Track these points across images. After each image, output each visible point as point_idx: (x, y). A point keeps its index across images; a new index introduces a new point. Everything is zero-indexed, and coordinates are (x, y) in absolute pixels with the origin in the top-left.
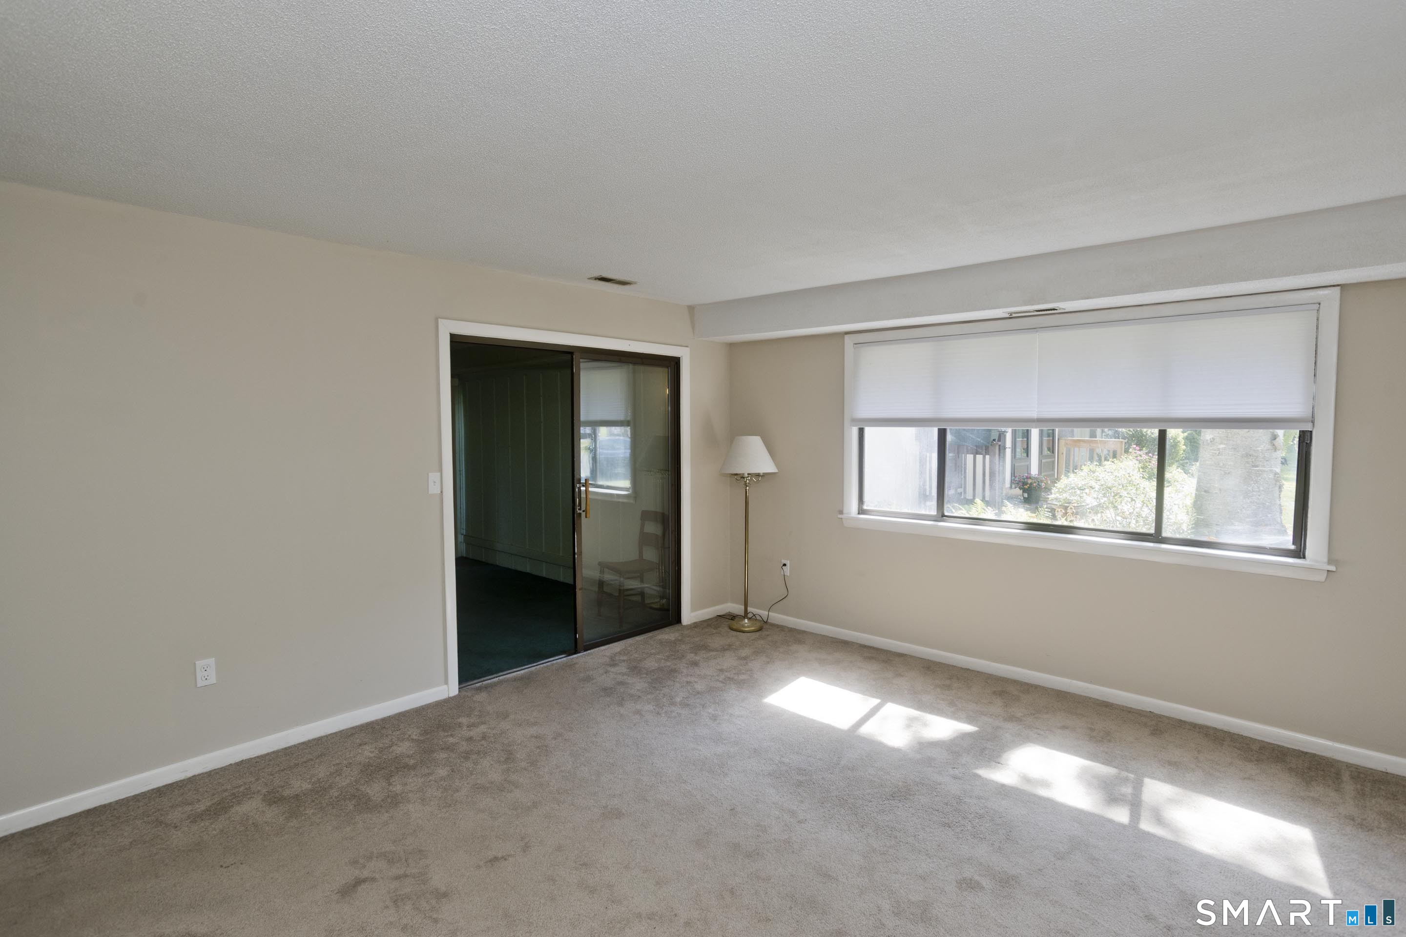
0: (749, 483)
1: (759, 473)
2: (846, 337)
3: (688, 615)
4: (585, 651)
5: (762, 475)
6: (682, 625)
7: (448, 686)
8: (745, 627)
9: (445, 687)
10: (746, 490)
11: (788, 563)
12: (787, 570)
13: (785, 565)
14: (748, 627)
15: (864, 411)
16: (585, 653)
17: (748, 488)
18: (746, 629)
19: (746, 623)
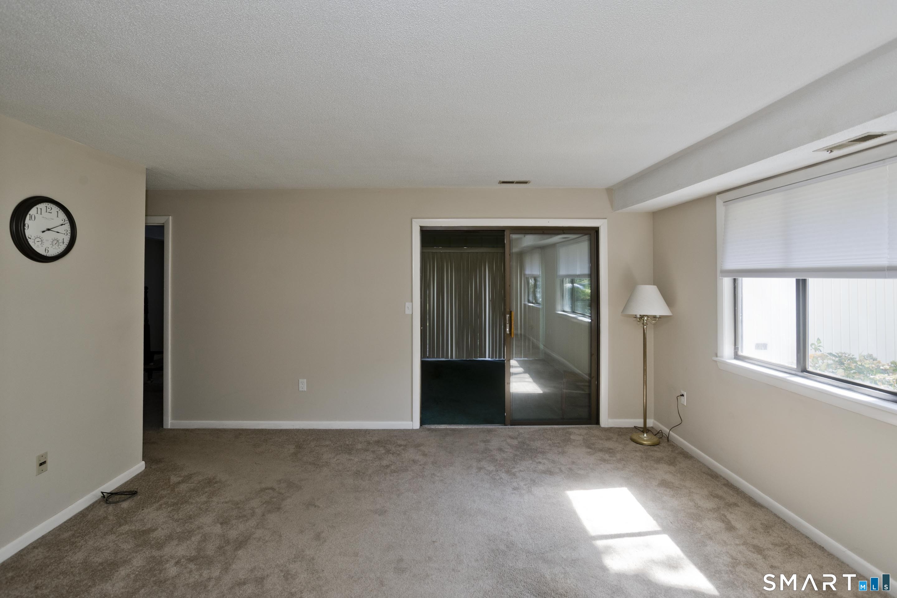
0: (646, 323)
1: (656, 316)
2: (718, 197)
3: (605, 420)
4: (511, 425)
5: (658, 317)
6: (600, 427)
7: (413, 422)
8: (644, 440)
9: (411, 422)
10: (644, 328)
11: (685, 394)
12: (684, 400)
13: (683, 395)
14: (646, 441)
15: (731, 263)
16: (510, 427)
17: (645, 327)
18: (645, 443)
19: (645, 437)
